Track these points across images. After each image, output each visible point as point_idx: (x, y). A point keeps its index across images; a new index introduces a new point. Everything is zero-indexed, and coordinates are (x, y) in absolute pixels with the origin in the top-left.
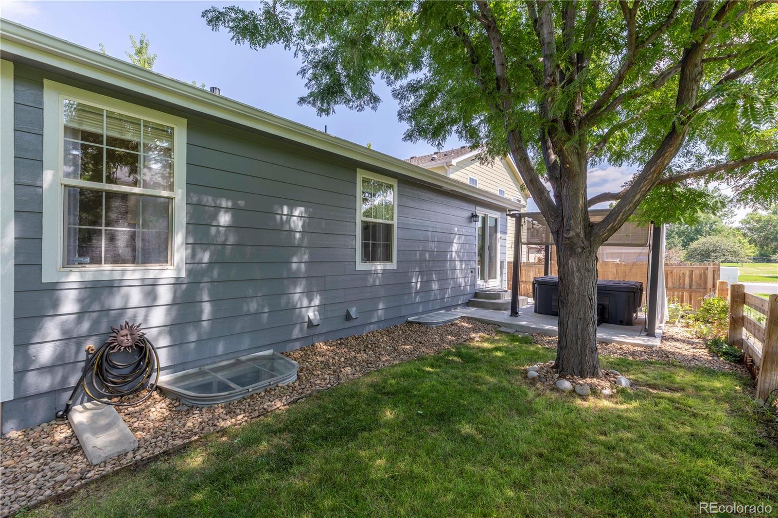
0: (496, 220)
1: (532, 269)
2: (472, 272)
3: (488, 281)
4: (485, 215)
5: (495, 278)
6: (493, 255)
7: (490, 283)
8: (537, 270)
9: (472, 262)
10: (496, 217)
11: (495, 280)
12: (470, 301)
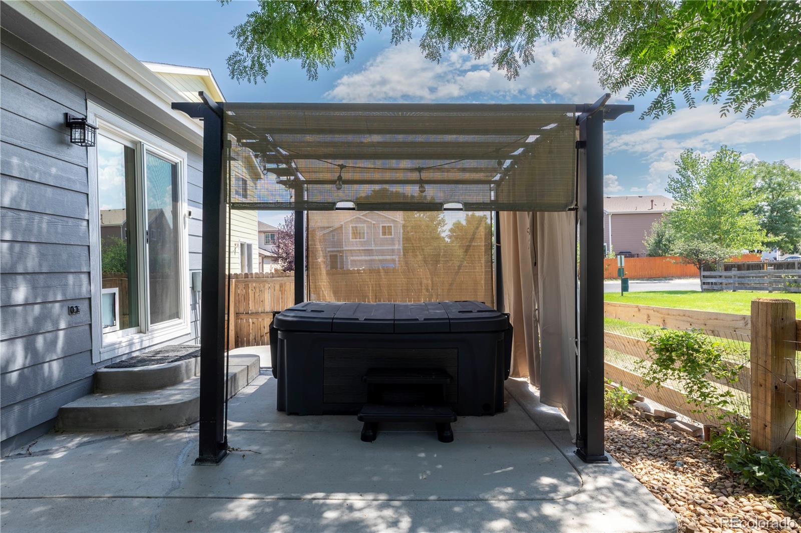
0: (174, 168)
1: (267, 286)
2: (73, 311)
3: (151, 327)
4: (135, 143)
5: (176, 315)
6: (166, 255)
7: (156, 334)
8: (277, 287)
9: (71, 279)
10: (176, 160)
11: (175, 321)
12: (62, 411)
